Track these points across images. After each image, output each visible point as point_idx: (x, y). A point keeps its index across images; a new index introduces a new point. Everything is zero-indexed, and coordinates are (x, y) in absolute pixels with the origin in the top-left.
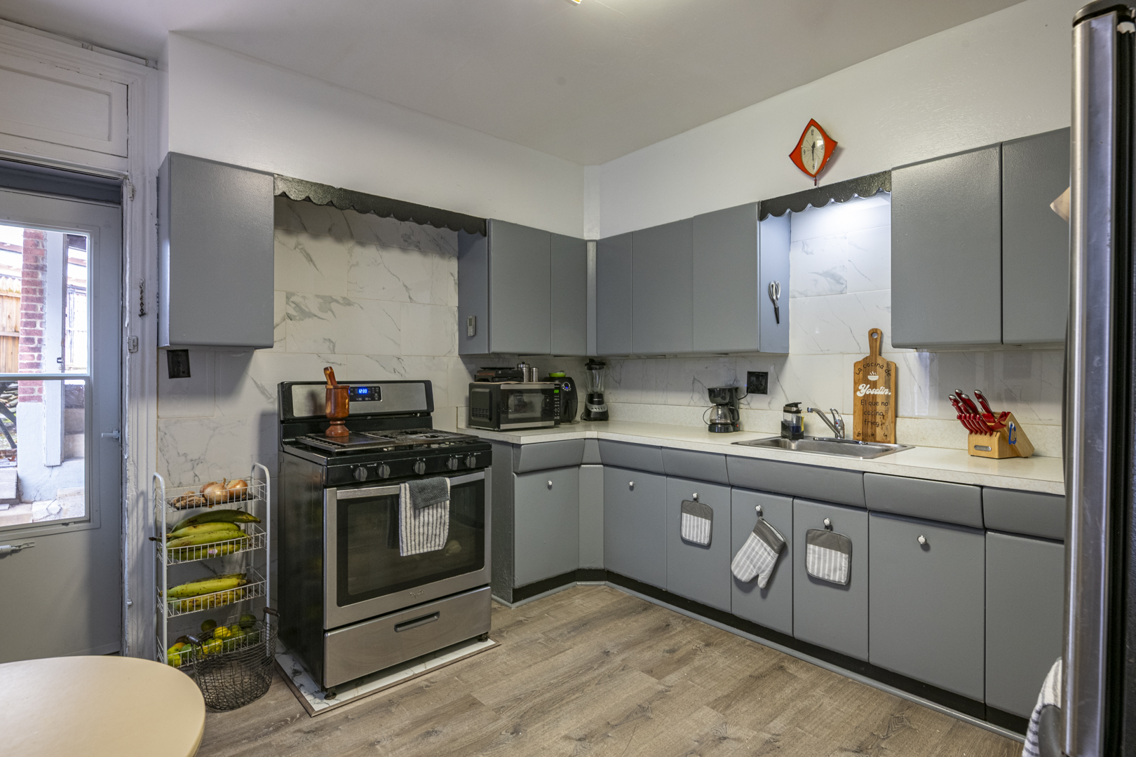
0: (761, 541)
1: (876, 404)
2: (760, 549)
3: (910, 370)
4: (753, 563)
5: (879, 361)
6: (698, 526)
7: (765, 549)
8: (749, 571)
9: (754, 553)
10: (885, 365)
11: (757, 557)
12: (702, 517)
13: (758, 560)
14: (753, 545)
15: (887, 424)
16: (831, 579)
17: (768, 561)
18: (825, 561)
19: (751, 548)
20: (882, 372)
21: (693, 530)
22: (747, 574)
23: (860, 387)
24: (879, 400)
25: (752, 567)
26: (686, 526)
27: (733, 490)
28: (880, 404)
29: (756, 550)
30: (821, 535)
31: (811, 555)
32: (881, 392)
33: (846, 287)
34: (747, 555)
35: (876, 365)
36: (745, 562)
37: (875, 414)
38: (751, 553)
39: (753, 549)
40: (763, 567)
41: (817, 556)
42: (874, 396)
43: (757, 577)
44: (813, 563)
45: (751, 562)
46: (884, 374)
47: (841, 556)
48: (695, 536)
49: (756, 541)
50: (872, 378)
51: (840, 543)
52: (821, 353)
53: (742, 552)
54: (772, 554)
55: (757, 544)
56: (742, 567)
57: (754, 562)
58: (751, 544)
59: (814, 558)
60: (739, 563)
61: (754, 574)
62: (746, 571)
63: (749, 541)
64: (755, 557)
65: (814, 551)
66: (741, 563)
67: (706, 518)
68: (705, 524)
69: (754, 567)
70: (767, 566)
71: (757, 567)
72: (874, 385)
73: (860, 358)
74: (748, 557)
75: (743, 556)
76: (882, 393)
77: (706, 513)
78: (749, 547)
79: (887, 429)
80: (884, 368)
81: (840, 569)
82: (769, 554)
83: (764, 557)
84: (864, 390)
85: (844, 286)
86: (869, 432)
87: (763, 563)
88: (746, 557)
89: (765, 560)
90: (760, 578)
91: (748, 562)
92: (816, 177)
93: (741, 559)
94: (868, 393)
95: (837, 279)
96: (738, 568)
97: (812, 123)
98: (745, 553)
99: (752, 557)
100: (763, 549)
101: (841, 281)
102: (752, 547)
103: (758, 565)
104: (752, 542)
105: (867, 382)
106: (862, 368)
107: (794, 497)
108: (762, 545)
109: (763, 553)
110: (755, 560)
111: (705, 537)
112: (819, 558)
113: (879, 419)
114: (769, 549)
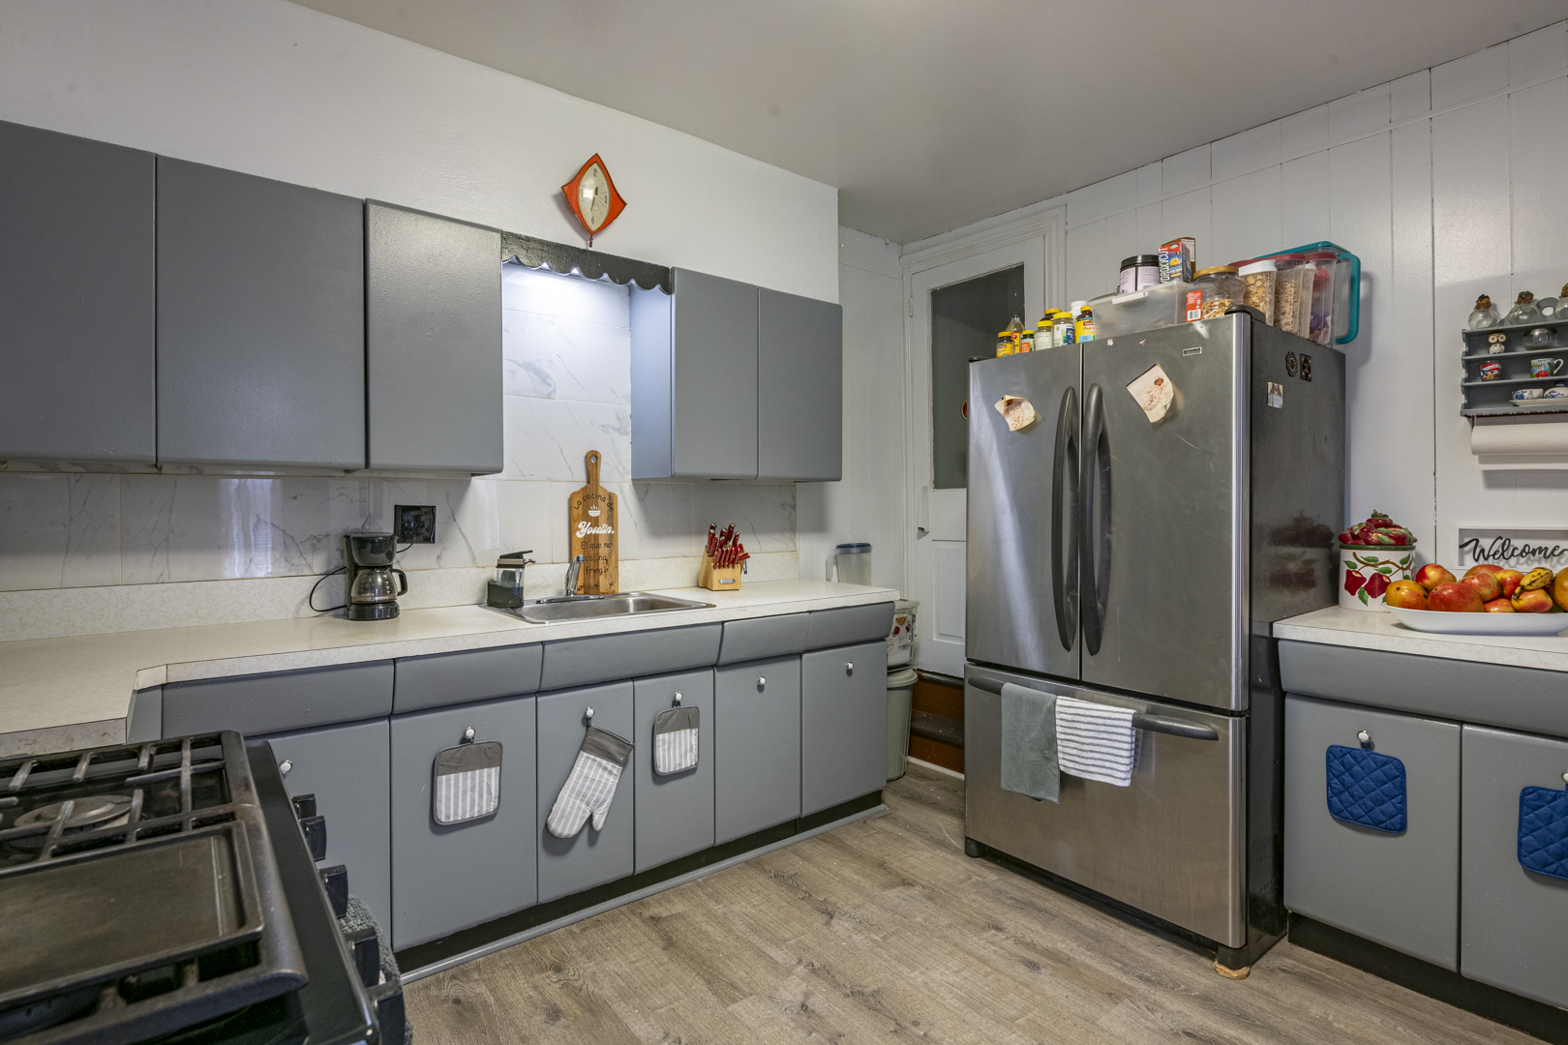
0: (598, 759)
1: (598, 546)
2: (596, 772)
3: (626, 504)
4: (586, 800)
5: (600, 493)
6: (473, 787)
7: (605, 769)
8: (581, 813)
9: (587, 784)
10: (607, 497)
11: (594, 786)
12: (482, 767)
13: (595, 790)
14: (586, 771)
15: (611, 569)
16: (683, 767)
17: (610, 783)
18: (675, 749)
19: (582, 778)
20: (603, 505)
21: (464, 799)
22: (578, 821)
23: (580, 526)
24: (602, 541)
25: (583, 806)
26: (448, 799)
27: (539, 699)
28: (603, 545)
29: (591, 777)
30: (671, 716)
31: (661, 748)
32: (603, 530)
33: (555, 390)
34: (575, 792)
35: (598, 497)
36: (574, 803)
37: (597, 558)
38: (583, 785)
39: (587, 778)
40: (603, 796)
41: (666, 746)
42: (596, 536)
43: (591, 818)
44: (664, 757)
45: (582, 800)
46: (606, 508)
47: (691, 732)
48: (468, 808)
49: (590, 761)
50: (593, 513)
51: (691, 717)
52: (522, 478)
53: (568, 792)
54: (615, 772)
55: (591, 768)
56: (570, 813)
57: (589, 796)
58: (582, 772)
59: (664, 750)
60: (564, 810)
61: (587, 815)
62: (576, 817)
63: (577, 769)
64: (589, 788)
65: (664, 741)
66: (568, 809)
67: (490, 766)
68: (489, 776)
69: (588, 804)
70: (609, 792)
71: (592, 803)
72: (595, 522)
73: (577, 487)
74: (578, 795)
75: (570, 796)
76: (605, 532)
77: (489, 755)
78: (579, 776)
79: (611, 575)
80: (607, 501)
81: (691, 751)
82: (611, 773)
83: (604, 781)
84: (583, 530)
85: (552, 388)
86: (592, 582)
87: (601, 792)
88: (574, 796)
89: (606, 784)
90: (596, 817)
91: (578, 801)
92: (590, 234)
93: (568, 801)
94: (589, 533)
95: (544, 379)
96: (563, 820)
97: (596, 159)
98: (573, 789)
99: (584, 790)
100: (600, 771)
101: (548, 381)
102: (584, 775)
103: (595, 798)
104: (583, 768)
105: (587, 518)
106: (582, 501)
107: (633, 679)
108: (600, 765)
109: (602, 776)
110: (590, 792)
111: (489, 800)
112: (669, 748)
113: (602, 565)
114: (610, 765)
